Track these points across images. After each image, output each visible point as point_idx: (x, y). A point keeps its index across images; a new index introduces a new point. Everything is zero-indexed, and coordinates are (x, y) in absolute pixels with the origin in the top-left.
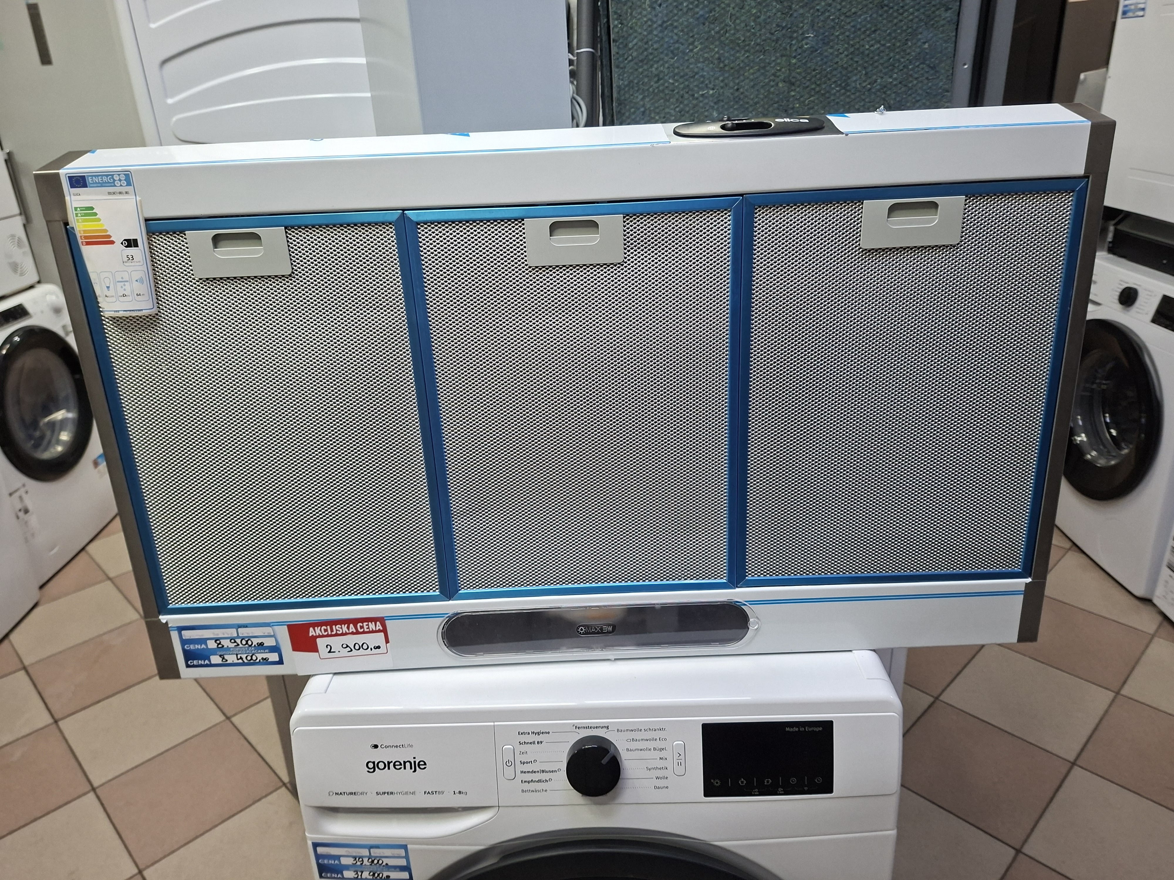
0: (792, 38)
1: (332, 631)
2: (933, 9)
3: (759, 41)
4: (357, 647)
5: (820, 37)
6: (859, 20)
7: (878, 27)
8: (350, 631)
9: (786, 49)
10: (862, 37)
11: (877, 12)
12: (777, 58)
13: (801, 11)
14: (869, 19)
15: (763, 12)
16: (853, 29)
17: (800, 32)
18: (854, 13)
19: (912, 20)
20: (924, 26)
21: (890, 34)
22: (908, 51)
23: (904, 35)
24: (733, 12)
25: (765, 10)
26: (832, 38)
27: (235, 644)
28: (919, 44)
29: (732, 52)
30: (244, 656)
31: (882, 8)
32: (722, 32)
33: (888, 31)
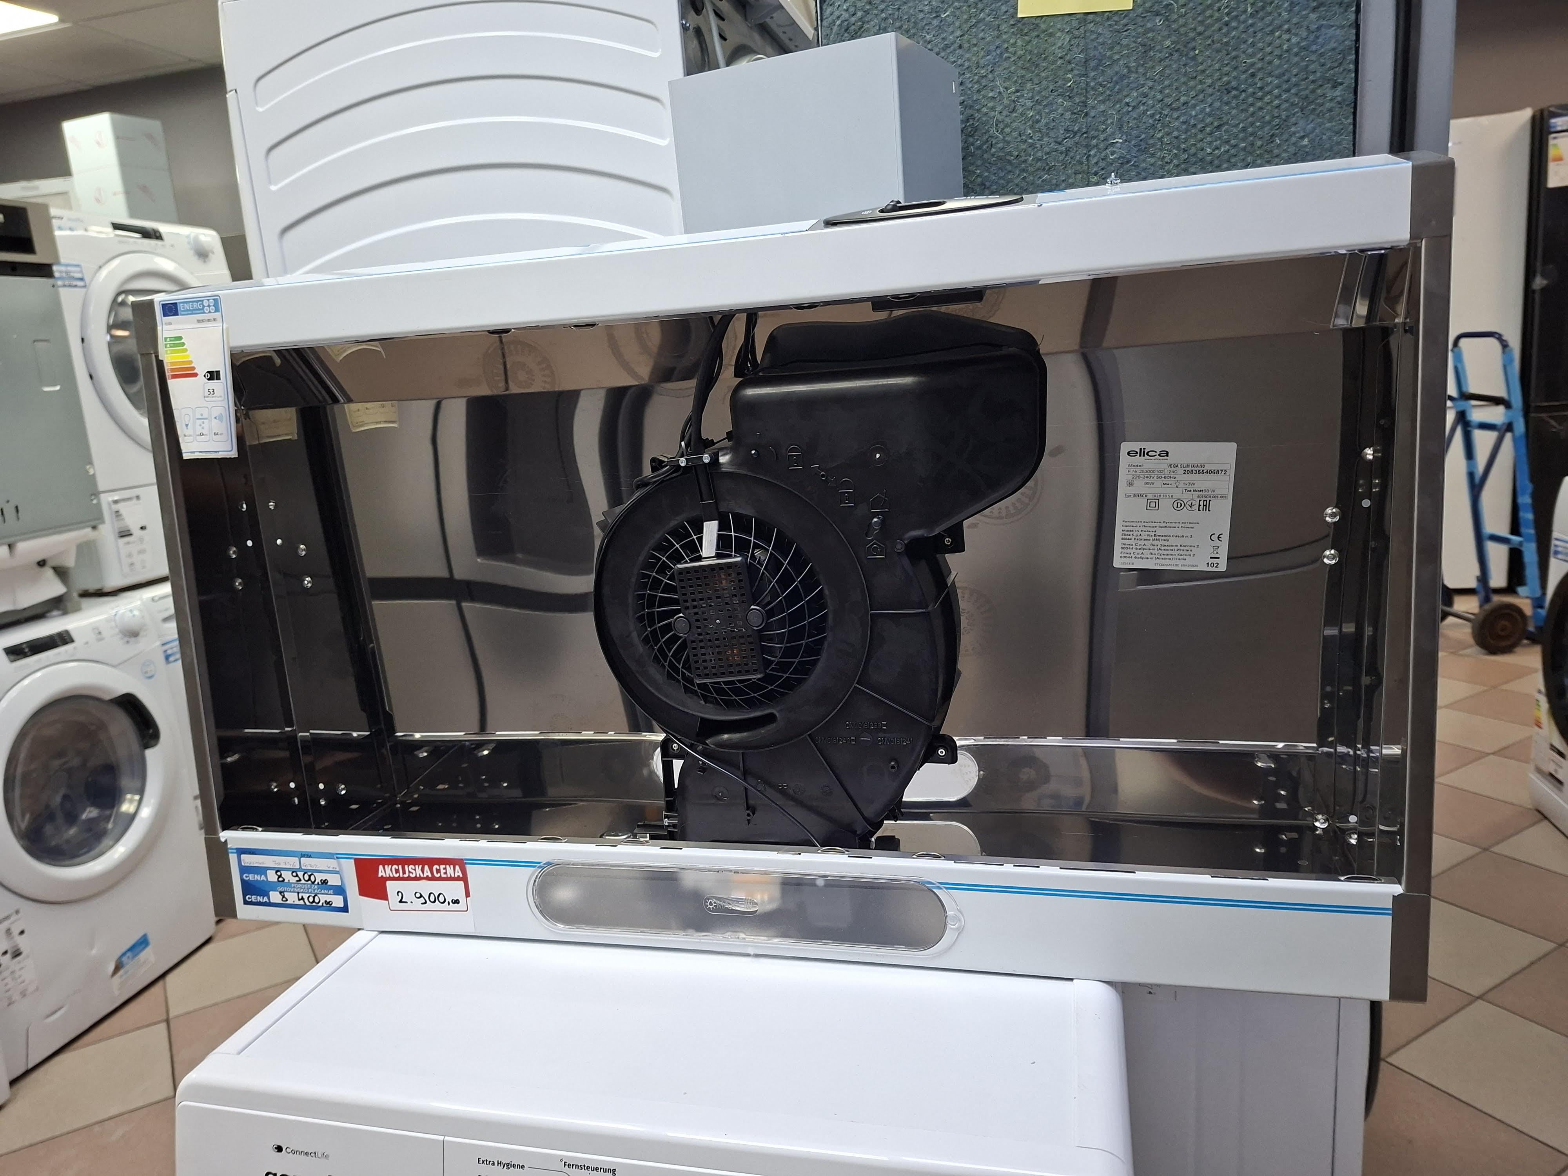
0: (1088, 147)
1: (404, 873)
2: (1312, 87)
3: (1040, 154)
4: (432, 899)
5: (1133, 142)
6: (1194, 113)
7: (1225, 120)
8: (425, 876)
9: (1082, 163)
10: (1200, 136)
11: (1220, 99)
12: (1069, 177)
13: (1102, 108)
14: (1208, 110)
15: (1043, 114)
16: (1184, 127)
17: (1102, 137)
18: (1184, 104)
19: (1278, 107)
20: (1299, 114)
21: (1244, 129)
22: (1276, 151)
23: (1266, 129)
24: (1000, 118)
25: (1047, 111)
26: (1151, 141)
27: (297, 879)
28: (1294, 139)
29: (1002, 174)
30: (305, 896)
31: (1229, 92)
32: (985, 147)
33: (1241, 126)
